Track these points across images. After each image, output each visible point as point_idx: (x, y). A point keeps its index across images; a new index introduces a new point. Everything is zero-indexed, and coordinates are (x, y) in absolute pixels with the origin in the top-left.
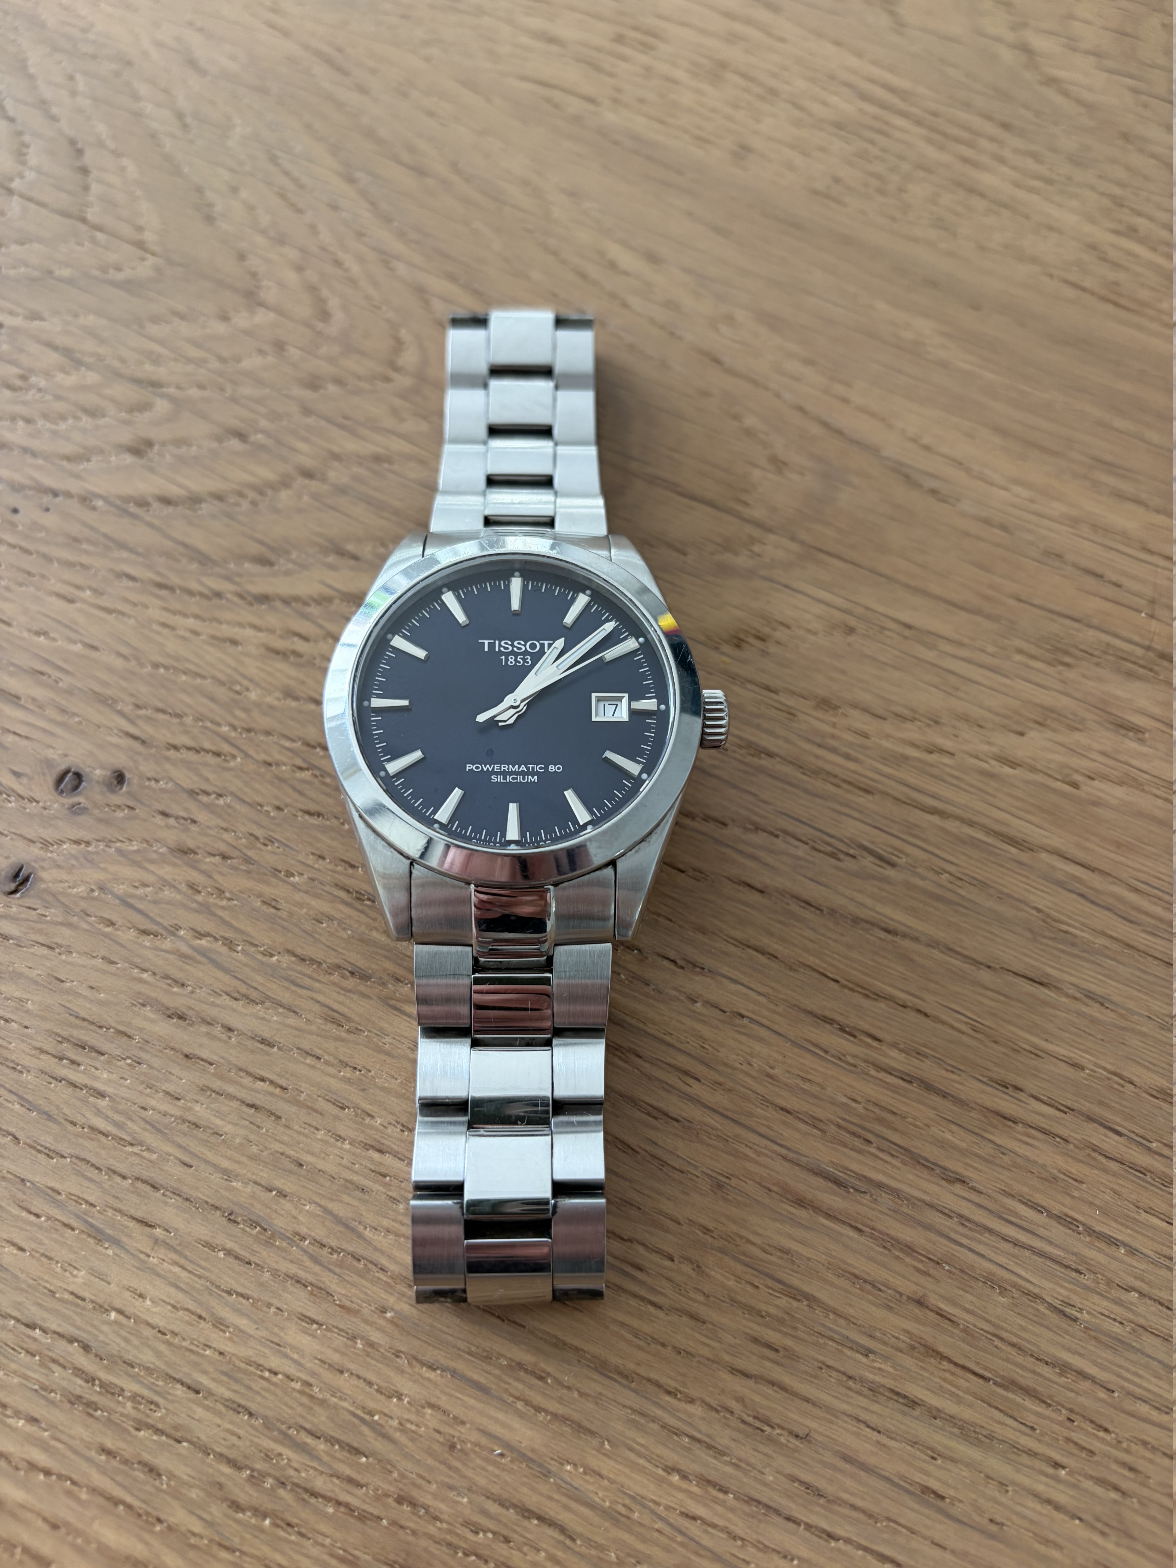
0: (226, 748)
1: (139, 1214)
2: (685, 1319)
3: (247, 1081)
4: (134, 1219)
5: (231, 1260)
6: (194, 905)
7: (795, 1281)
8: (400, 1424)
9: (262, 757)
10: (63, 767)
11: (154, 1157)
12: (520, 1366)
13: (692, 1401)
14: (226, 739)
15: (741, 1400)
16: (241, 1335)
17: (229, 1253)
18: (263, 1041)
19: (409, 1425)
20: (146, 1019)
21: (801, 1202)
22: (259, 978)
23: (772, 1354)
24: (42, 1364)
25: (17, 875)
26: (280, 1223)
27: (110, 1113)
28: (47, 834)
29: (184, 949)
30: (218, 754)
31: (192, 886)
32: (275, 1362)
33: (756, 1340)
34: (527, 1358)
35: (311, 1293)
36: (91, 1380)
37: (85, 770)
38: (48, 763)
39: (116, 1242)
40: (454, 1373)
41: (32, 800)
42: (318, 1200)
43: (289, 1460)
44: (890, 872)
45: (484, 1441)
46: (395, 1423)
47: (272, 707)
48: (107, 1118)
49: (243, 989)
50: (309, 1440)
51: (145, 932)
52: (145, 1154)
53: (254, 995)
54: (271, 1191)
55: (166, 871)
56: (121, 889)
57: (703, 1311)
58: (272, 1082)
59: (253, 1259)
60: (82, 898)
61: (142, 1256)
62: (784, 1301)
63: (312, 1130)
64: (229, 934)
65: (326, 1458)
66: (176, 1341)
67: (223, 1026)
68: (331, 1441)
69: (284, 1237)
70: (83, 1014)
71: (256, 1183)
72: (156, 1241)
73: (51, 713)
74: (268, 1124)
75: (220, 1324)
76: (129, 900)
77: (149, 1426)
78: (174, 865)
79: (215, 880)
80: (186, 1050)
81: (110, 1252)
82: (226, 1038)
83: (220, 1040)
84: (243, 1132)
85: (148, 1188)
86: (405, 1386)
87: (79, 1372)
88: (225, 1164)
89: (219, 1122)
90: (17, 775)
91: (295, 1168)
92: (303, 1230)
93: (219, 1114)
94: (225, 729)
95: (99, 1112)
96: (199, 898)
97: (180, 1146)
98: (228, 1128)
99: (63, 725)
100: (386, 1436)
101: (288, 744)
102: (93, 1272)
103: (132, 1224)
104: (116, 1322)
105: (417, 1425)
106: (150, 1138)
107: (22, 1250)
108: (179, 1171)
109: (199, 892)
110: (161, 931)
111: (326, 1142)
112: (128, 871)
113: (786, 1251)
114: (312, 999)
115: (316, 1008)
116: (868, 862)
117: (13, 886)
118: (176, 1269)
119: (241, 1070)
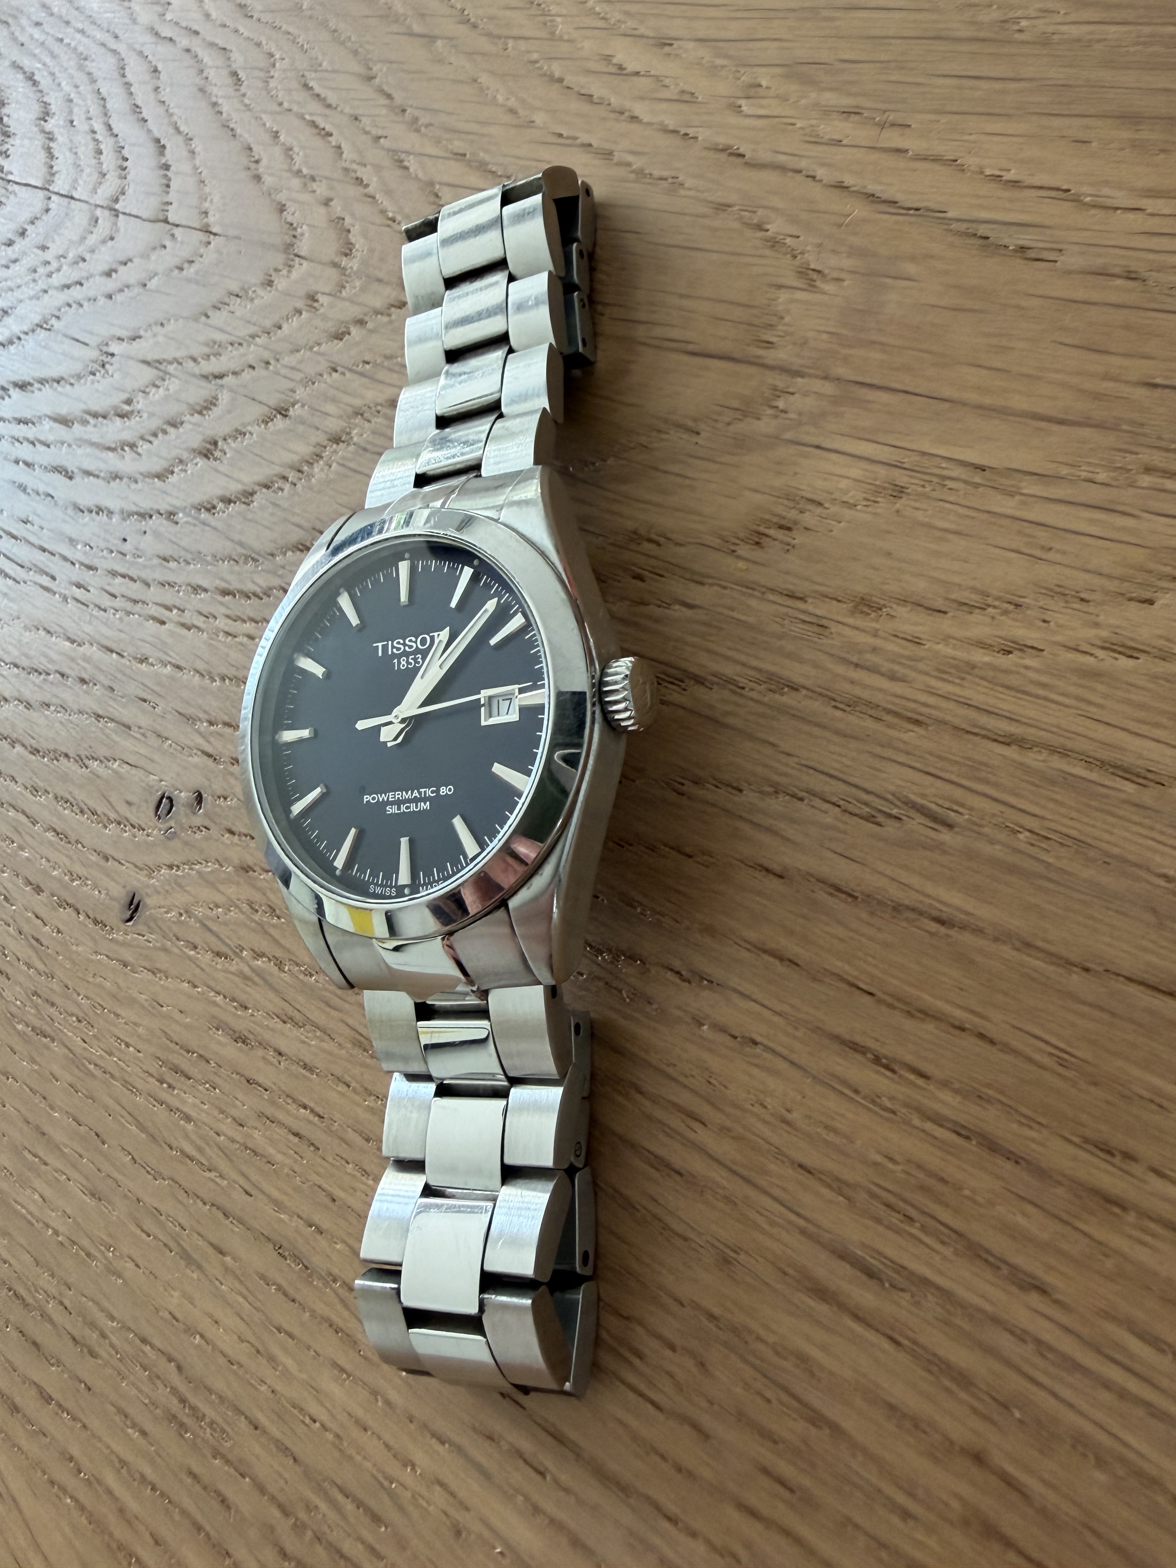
1: (215, 1241)
2: (687, 1428)
3: (292, 1108)
4: (211, 1244)
5: (280, 1295)
6: (253, 925)
8: (413, 1496)
10: (160, 792)
11: (225, 1183)
13: (694, 1535)
16: (288, 1375)
17: (279, 1288)
18: (305, 1067)
19: (421, 1501)
20: (219, 1043)
22: (301, 999)
23: (787, 1495)
24: (150, 1378)
25: (131, 903)
26: (317, 1261)
27: (194, 1137)
28: (150, 860)
29: (246, 970)
31: (250, 904)
32: (314, 1408)
33: (765, 1471)
34: (526, 1445)
35: (341, 1339)
36: (183, 1401)
37: (175, 793)
38: (150, 790)
39: (200, 1267)
40: (459, 1450)
41: (140, 827)
42: (347, 1239)
44: (945, 836)
45: (486, 1533)
46: (409, 1494)
48: (192, 1142)
49: (290, 1011)
51: (218, 954)
52: (218, 1180)
53: (298, 1016)
54: (311, 1226)
55: (231, 891)
56: (199, 911)
58: (312, 1111)
59: (298, 1297)
61: (217, 1283)
62: (800, 1426)
63: (344, 1163)
64: (279, 953)
65: (352, 1520)
66: (241, 1372)
67: (275, 1050)
68: (357, 1502)
69: (321, 1278)
70: (175, 1038)
71: (299, 1217)
72: (226, 1269)
73: (150, 738)
74: (309, 1152)
75: (272, 1359)
76: (207, 923)
77: (223, 1457)
78: (238, 884)
79: (268, 898)
80: (249, 1074)
81: (195, 1276)
82: (276, 1063)
83: (272, 1064)
84: (288, 1161)
85: (220, 1215)
86: (418, 1456)
87: (174, 1391)
88: (276, 1194)
89: (272, 1151)
90: (129, 803)
91: (330, 1204)
92: (336, 1271)
93: (272, 1142)
95: (186, 1136)
96: (256, 917)
97: (243, 1175)
99: (159, 750)
100: (401, 1508)
102: (184, 1294)
103: (210, 1251)
104: (198, 1347)
105: (427, 1502)
106: (222, 1164)
107: (137, 1266)
108: (242, 1199)
109: (257, 911)
110: (230, 953)
111: (354, 1176)
112: (206, 894)
114: (343, 1021)
115: (347, 1031)
116: (916, 824)
117: (129, 914)
118: (241, 1300)
119: (288, 1096)
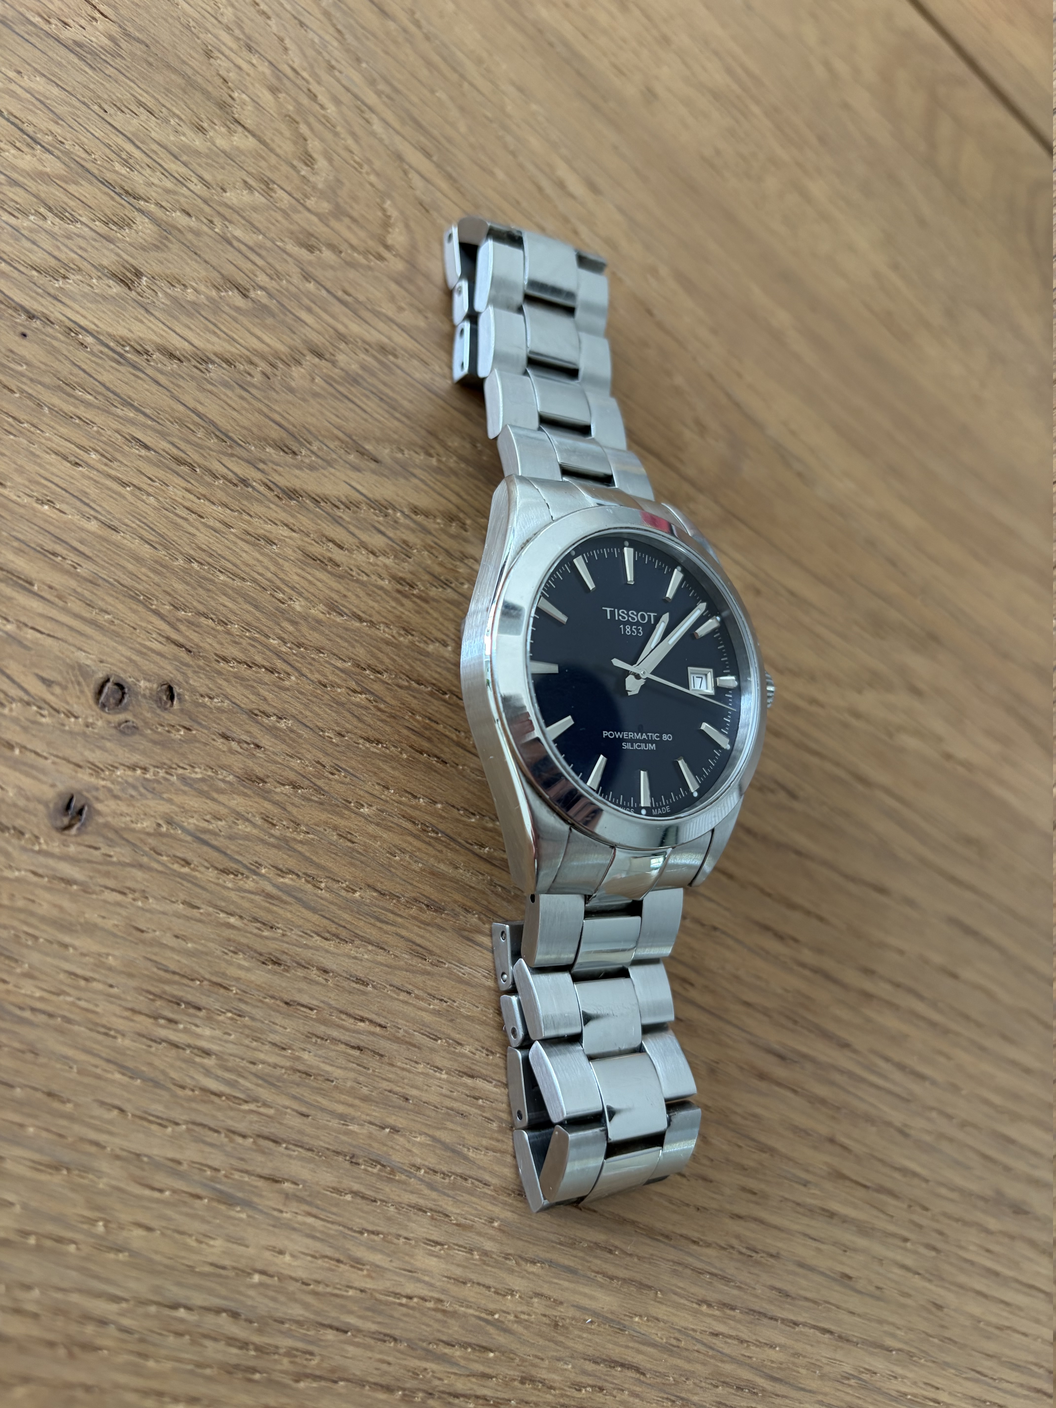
0: (279, 664)
1: (266, 1172)
2: (700, 1181)
3: (349, 1022)
4: (261, 1177)
5: (359, 1200)
6: (272, 840)
7: (763, 1138)
8: (516, 1317)
9: (317, 676)
10: (100, 675)
11: (271, 1112)
12: (597, 1245)
13: (708, 1245)
14: (278, 654)
15: (738, 1237)
16: (377, 1270)
17: (355, 1194)
18: (359, 981)
19: (523, 1316)
20: (240, 967)
21: (762, 1076)
22: (346, 916)
24: (192, 1342)
25: (68, 807)
26: (397, 1158)
27: (220, 1072)
28: (96, 756)
29: (269, 888)
30: (271, 671)
31: (266, 819)
32: (410, 1288)
33: (744, 1189)
34: (600, 1237)
35: (432, 1218)
36: (244, 1345)
37: (129, 680)
38: (83, 671)
40: (551, 1263)
41: (70, 714)
42: (426, 1131)
43: (433, 1372)
45: (578, 1314)
46: (511, 1317)
47: (319, 622)
48: (217, 1078)
49: (333, 928)
50: (448, 1350)
51: (225, 871)
52: (262, 1110)
53: (344, 933)
54: (383, 1128)
55: (237, 802)
56: (192, 822)
57: (711, 1173)
58: (371, 1021)
59: (380, 1196)
60: (149, 834)
61: (276, 1213)
63: (413, 1064)
64: (312, 871)
65: (462, 1362)
66: (321, 1288)
67: (319, 969)
68: (465, 1345)
69: (403, 1171)
70: (172, 967)
71: (371, 1123)
72: (287, 1196)
73: (75, 605)
74: (373, 1063)
75: (357, 1263)
76: (203, 836)
77: (307, 1376)
78: (245, 795)
79: (289, 812)
80: (287, 997)
81: (244, 1216)
82: (324, 982)
83: (317, 983)
84: (352, 1075)
85: (271, 1144)
86: (517, 1283)
88: (341, 1109)
89: (328, 1068)
90: (48, 683)
91: (403, 1104)
92: (418, 1161)
93: (327, 1060)
94: (274, 642)
95: (207, 1072)
96: (276, 832)
97: (295, 1098)
98: (338, 1073)
99: (93, 623)
100: (506, 1331)
101: (339, 664)
102: (230, 1239)
103: (260, 1183)
104: (261, 1284)
105: (529, 1315)
106: (264, 1093)
108: (296, 1122)
109: (274, 825)
111: (426, 1075)
112: (194, 802)
113: (754, 1116)
114: (397, 934)
115: (402, 944)
117: (66, 821)
118: (310, 1220)
119: (341, 1012)
